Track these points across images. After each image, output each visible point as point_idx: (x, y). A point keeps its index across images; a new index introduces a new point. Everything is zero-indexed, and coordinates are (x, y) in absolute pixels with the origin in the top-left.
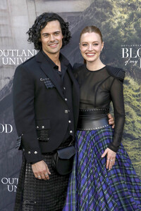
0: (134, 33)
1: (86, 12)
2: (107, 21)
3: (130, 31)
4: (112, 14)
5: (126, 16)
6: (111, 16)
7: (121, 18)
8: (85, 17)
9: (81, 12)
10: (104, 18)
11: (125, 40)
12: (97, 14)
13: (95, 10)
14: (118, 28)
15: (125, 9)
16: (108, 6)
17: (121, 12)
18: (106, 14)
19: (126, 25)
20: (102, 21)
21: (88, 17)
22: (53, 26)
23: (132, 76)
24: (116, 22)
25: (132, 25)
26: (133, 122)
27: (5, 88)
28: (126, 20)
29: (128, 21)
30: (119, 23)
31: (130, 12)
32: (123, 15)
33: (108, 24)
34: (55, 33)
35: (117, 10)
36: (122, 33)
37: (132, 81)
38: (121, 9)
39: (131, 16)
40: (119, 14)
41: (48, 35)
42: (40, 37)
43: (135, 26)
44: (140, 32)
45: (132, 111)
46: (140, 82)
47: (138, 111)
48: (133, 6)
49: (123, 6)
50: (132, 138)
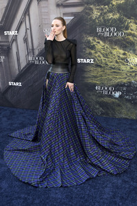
1: (82, 12)
3: (101, 20)
4: (93, 13)
5: (99, 14)
7: (97, 14)
8: (81, 14)
9: (79, 12)
11: (98, 24)
12: (86, 13)
13: (86, 11)
14: (95, 19)
15: (99, 11)
16: (91, 9)
17: (97, 12)
18: (90, 13)
19: (99, 18)
20: (88, 16)
23: (101, 40)
26: (101, 60)
29: (100, 16)
30: (96, 17)
31: (101, 12)
33: (91, 17)
35: (95, 11)
36: (97, 21)
37: (101, 42)
39: (101, 14)
43: (103, 18)
44: (105, 20)
45: (101, 55)
46: (105, 42)
47: (103, 55)
48: (102, 9)
49: (98, 9)
50: (101, 67)
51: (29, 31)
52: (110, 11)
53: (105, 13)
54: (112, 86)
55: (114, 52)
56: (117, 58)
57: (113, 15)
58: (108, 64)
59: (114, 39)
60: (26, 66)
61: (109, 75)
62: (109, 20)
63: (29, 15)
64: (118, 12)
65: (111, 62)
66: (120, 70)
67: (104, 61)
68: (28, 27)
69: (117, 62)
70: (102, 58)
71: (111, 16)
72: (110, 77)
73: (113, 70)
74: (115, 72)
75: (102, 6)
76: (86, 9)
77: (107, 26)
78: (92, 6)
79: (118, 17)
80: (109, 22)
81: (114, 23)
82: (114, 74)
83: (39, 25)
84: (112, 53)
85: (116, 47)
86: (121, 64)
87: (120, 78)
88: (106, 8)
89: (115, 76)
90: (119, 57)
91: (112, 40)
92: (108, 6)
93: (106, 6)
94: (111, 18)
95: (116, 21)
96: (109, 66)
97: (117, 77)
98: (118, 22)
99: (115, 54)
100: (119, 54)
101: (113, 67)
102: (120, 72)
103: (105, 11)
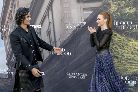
0: (119, 15)
1: (100, 7)
2: (109, 11)
3: (118, 14)
4: (110, 7)
5: (116, 9)
6: (110, 8)
7: (114, 9)
8: (100, 9)
9: (98, 7)
10: (107, 9)
11: (115, 18)
12: (105, 8)
13: (104, 6)
14: (113, 13)
15: (116, 5)
16: (109, 4)
17: (114, 7)
18: (108, 8)
19: (116, 12)
20: (106, 11)
21: (101, 9)
23: (118, 33)
24: (112, 11)
25: (119, 12)
26: (118, 51)
27: (68, 38)
28: (116, 10)
29: (117, 11)
30: (113, 11)
31: (118, 7)
32: (115, 8)
33: (109, 12)
35: (113, 6)
36: (115, 15)
37: (118, 35)
38: (114, 6)
39: (118, 8)
40: (113, 7)
43: (120, 12)
44: (122, 15)
45: (118, 47)
46: (121, 35)
47: (120, 47)
48: (119, 4)
49: (115, 4)
50: (117, 58)
51: (51, 25)
52: (127, 6)
53: (122, 8)
54: (128, 75)
55: (130, 44)
57: (130, 9)
58: (125, 55)
59: (131, 32)
60: (48, 57)
61: (125, 65)
62: (125, 14)
63: (52, 10)
64: (135, 6)
65: (127, 53)
66: (135, 60)
67: (120, 53)
68: (51, 21)
69: (132, 53)
70: (119, 49)
71: (127, 10)
72: (126, 67)
73: (129, 61)
75: (120, 2)
76: (104, 4)
77: (124, 20)
78: (110, 2)
79: (134, 12)
80: (125, 16)
81: (130, 17)
82: (130, 64)
83: (61, 19)
84: (128, 45)
85: (132, 39)
86: (136, 55)
87: (136, 68)
88: (123, 3)
89: (131, 67)
90: (134, 48)
91: (128, 33)
92: (125, 2)
93: (123, 2)
94: (128, 12)
95: (132, 15)
96: (126, 57)
97: (133, 67)
98: (134, 16)
99: (131, 45)
100: (134, 46)
101: (129, 58)
102: (135, 62)
103: (122, 6)
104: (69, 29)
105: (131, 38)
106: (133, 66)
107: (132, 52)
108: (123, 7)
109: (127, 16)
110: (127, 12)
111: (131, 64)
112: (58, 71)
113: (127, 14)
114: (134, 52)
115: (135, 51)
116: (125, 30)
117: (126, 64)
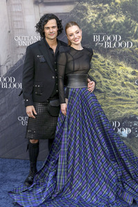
0: (101, 26)
1: (71, 12)
2: (85, 18)
3: (99, 24)
4: (87, 14)
5: (96, 16)
7: (93, 16)
8: (70, 16)
9: (68, 13)
10: (83, 16)
11: (95, 30)
12: (78, 14)
13: (77, 11)
14: (91, 23)
15: (95, 11)
16: (85, 9)
17: (93, 13)
18: (83, 14)
19: (96, 21)
20: (81, 18)
21: (72, 16)
22: (52, 23)
23: (100, 53)
24: (90, 19)
25: (100, 21)
26: (101, 82)
27: (21, 60)
28: (96, 18)
29: (98, 18)
30: (92, 19)
31: (99, 13)
33: (85, 20)
34: (53, 27)
35: (90, 11)
36: (94, 26)
37: (99, 56)
38: (93, 11)
39: (99, 15)
40: (91, 14)
41: (48, 28)
42: (43, 30)
43: (102, 22)
44: (105, 25)
45: (100, 75)
46: (105, 57)
47: (103, 75)
48: (100, 9)
49: (94, 9)
50: (100, 92)
52: (113, 12)
53: (105, 15)
54: (118, 120)
55: (119, 70)
56: (123, 79)
57: (117, 17)
58: (111, 87)
59: (119, 52)
61: (112, 103)
62: (110, 25)
64: (124, 13)
65: (115, 85)
66: (127, 96)
67: (104, 84)
69: (123, 85)
70: (102, 79)
71: (113, 18)
72: (114, 107)
73: (118, 97)
74: (121, 100)
75: (101, 5)
76: (77, 8)
77: (108, 34)
78: (86, 5)
79: (123, 21)
80: (111, 27)
81: (118, 29)
82: (119, 102)
83: (8, 30)
84: (115, 72)
85: (121, 63)
86: (129, 88)
87: (129, 108)
88: (106, 8)
89: (121, 106)
90: (126, 77)
91: (116, 53)
92: (110, 5)
93: (107, 5)
94: (114, 21)
95: (121, 27)
96: (113, 91)
97: (125, 106)
98: (124, 27)
99: (120, 73)
100: (125, 74)
101: (118, 92)
102: (128, 99)
103: (105, 11)
104: (22, 47)
105: (121, 60)
106: (125, 104)
107: (123, 83)
108: (106, 13)
109: (113, 27)
110: (112, 21)
111: (122, 102)
112: (4, 114)
113: (112, 24)
114: (125, 83)
115: (126, 81)
116: (111, 49)
117: (115, 102)
